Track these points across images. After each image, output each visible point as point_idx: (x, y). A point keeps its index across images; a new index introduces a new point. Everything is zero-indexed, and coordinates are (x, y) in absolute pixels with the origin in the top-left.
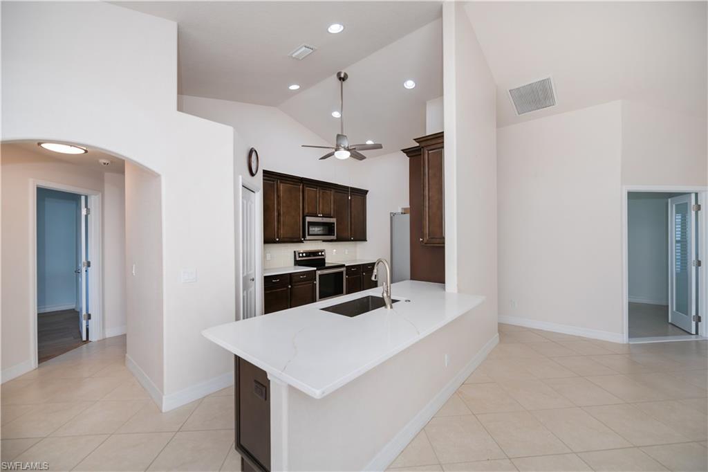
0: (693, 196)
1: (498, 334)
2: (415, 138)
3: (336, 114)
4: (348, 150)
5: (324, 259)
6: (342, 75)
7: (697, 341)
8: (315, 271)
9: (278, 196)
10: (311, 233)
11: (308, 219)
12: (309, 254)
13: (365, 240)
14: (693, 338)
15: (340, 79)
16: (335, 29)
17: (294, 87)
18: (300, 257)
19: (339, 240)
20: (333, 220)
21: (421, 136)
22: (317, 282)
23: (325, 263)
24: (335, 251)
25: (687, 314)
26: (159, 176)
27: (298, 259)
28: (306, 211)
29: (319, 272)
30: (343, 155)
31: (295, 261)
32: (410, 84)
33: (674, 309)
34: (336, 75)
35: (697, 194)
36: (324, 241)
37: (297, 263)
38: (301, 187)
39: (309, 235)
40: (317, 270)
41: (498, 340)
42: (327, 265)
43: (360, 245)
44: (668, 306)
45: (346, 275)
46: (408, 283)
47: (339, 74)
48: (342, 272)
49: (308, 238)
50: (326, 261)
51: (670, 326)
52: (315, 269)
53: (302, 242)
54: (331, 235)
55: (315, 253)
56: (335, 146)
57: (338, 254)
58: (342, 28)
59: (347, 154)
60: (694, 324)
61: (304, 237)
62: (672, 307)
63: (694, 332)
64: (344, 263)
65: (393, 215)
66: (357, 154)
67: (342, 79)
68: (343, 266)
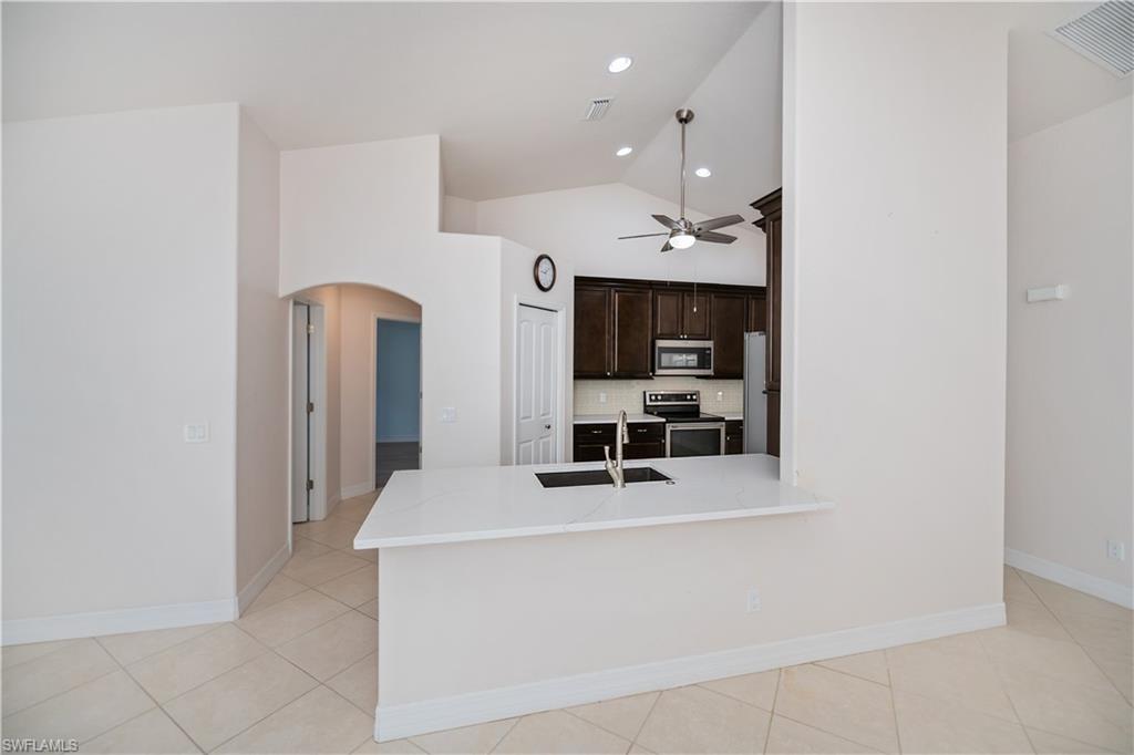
2: (751, 202)
3: (703, 173)
5: (698, 406)
6: (684, 115)
8: (664, 424)
9: (611, 312)
10: (666, 364)
11: (661, 343)
12: (668, 397)
13: (743, 378)
15: (681, 120)
16: (620, 65)
17: (624, 152)
18: (651, 400)
19: (719, 376)
20: (708, 344)
21: (759, 198)
22: (668, 441)
23: (697, 412)
24: (720, 393)
26: (419, 305)
27: (648, 403)
28: (661, 332)
29: (670, 427)
31: (645, 406)
34: (674, 117)
36: (698, 377)
37: (647, 410)
38: (650, 295)
39: (660, 368)
40: (668, 422)
42: (700, 416)
45: (727, 434)
46: (765, 456)
47: (679, 114)
48: (719, 430)
49: (659, 372)
50: (701, 410)
52: (664, 420)
53: (651, 378)
54: (704, 368)
55: (680, 396)
57: (720, 400)
58: (629, 62)
61: (653, 371)
64: (722, 416)
67: (684, 120)
68: (722, 419)
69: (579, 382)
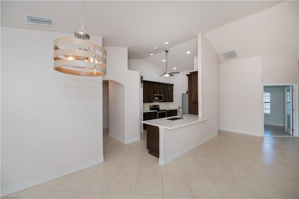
0: (291, 87)
1: (217, 132)
2: (190, 72)
3: (164, 61)
4: (169, 74)
5: (159, 108)
6: (167, 51)
7: (293, 137)
8: (157, 112)
9: (146, 88)
10: (155, 99)
11: (155, 95)
12: (154, 106)
13: (173, 102)
14: (291, 136)
17: (151, 54)
18: (151, 107)
19: (164, 101)
20: (162, 95)
22: (158, 115)
23: (159, 109)
25: (289, 128)
26: (124, 86)
28: (154, 92)
29: (158, 112)
30: (167, 75)
32: (188, 53)
33: (287, 127)
35: (292, 86)
36: (159, 102)
37: (151, 109)
39: (155, 100)
41: (218, 134)
42: (160, 110)
43: (171, 103)
44: (285, 127)
45: (167, 113)
46: (188, 115)
47: (166, 51)
48: (165, 112)
49: (154, 101)
50: (160, 109)
51: (286, 133)
53: (152, 102)
55: (156, 106)
56: (164, 73)
57: (163, 106)
59: (168, 75)
60: (291, 131)
61: (153, 100)
62: (286, 126)
63: (291, 134)
65: (183, 94)
66: (171, 75)
67: (167, 52)
68: (166, 110)
69: (144, 103)
